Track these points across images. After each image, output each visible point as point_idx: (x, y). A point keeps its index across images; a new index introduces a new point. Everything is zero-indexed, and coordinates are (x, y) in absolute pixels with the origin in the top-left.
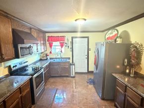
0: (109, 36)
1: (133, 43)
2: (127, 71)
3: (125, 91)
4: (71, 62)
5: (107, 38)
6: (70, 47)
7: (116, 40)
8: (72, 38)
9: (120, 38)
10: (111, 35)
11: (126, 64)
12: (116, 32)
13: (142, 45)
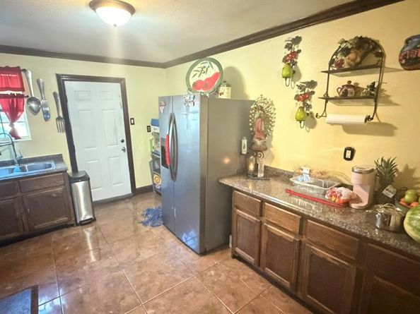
0: (197, 78)
1: (252, 98)
2: (251, 167)
3: (261, 215)
4: (70, 171)
5: (195, 84)
6: (54, 115)
7: (217, 91)
8: (60, 80)
9: (228, 86)
10: (203, 78)
11: (244, 151)
12: (216, 69)
13: (272, 104)
